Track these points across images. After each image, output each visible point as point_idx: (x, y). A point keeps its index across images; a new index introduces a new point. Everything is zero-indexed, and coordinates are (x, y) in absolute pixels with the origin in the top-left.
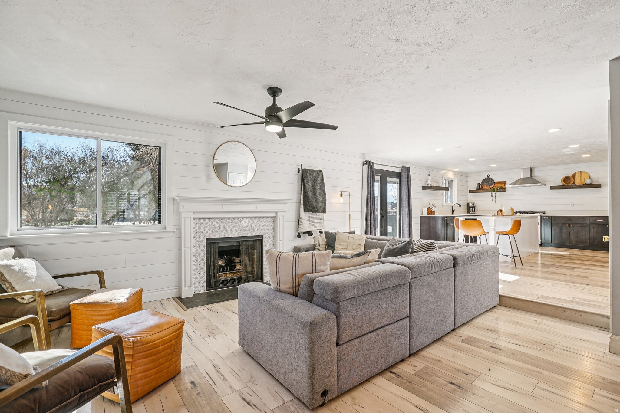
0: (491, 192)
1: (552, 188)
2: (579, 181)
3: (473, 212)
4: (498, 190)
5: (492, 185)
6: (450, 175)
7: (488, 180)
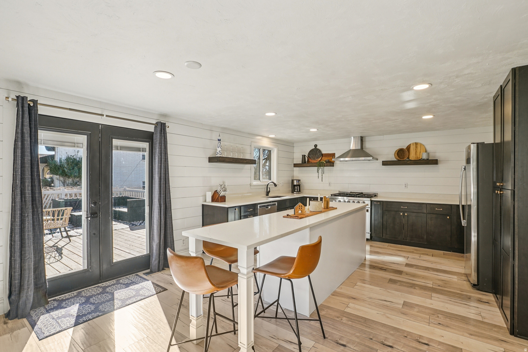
0: (316, 167)
1: (385, 163)
2: (414, 155)
3: (297, 191)
4: (325, 165)
5: (318, 158)
6: (265, 143)
7: (315, 152)
